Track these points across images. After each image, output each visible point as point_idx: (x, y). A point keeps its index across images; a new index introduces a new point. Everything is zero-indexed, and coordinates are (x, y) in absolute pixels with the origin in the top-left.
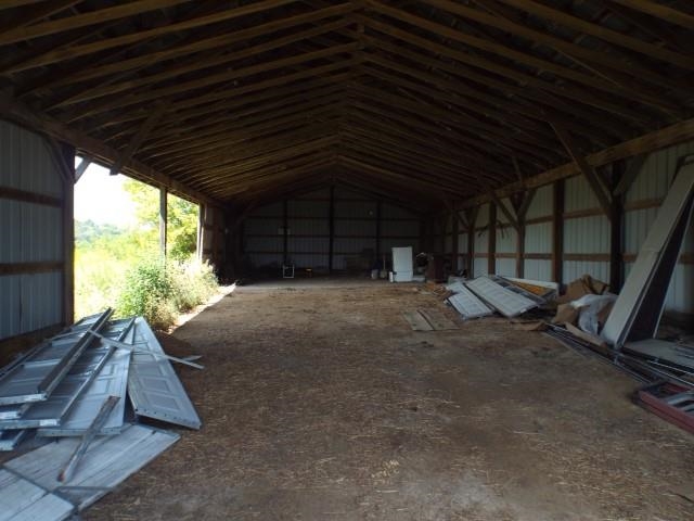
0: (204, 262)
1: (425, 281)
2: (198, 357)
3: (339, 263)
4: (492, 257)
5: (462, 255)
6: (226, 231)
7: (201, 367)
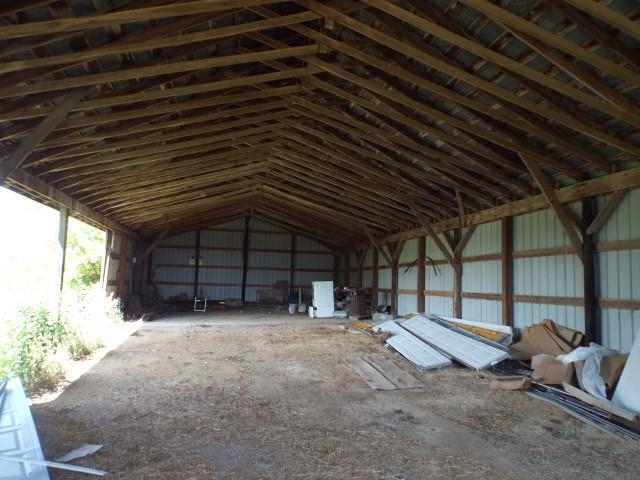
0: (108, 296)
1: (348, 317)
2: (96, 448)
3: (252, 295)
4: (421, 294)
5: (383, 290)
6: (135, 260)
7: (101, 473)
